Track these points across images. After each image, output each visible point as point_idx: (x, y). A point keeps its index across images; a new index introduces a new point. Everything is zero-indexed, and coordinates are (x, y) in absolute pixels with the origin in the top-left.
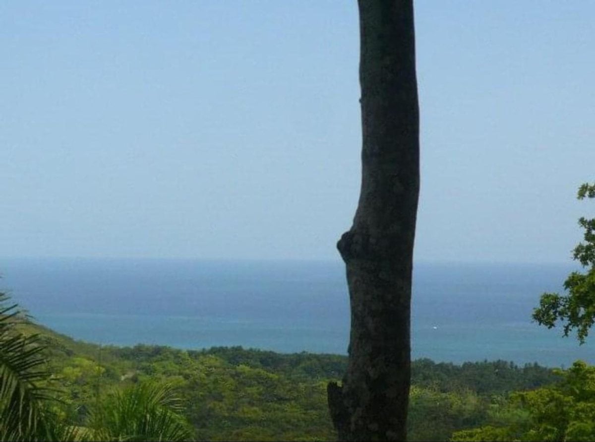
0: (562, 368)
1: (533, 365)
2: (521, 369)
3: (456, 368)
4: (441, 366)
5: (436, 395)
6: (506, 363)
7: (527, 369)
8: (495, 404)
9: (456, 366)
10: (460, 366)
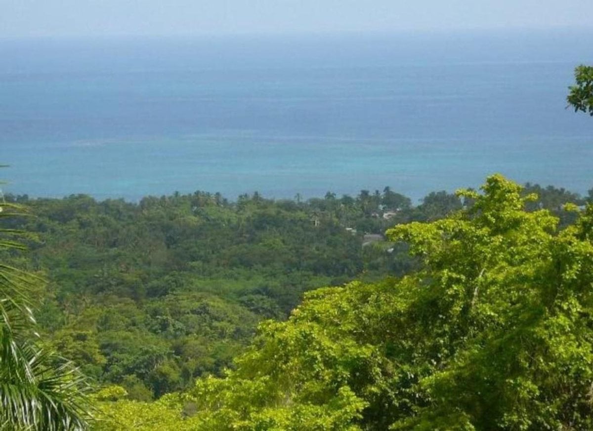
0: (298, 200)
1: (251, 197)
2: (233, 203)
3: (129, 207)
4: (106, 206)
5: (100, 251)
6: (208, 195)
7: (242, 204)
8: (197, 260)
9: (130, 204)
10: (136, 204)
